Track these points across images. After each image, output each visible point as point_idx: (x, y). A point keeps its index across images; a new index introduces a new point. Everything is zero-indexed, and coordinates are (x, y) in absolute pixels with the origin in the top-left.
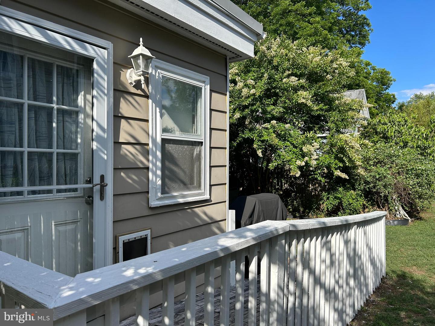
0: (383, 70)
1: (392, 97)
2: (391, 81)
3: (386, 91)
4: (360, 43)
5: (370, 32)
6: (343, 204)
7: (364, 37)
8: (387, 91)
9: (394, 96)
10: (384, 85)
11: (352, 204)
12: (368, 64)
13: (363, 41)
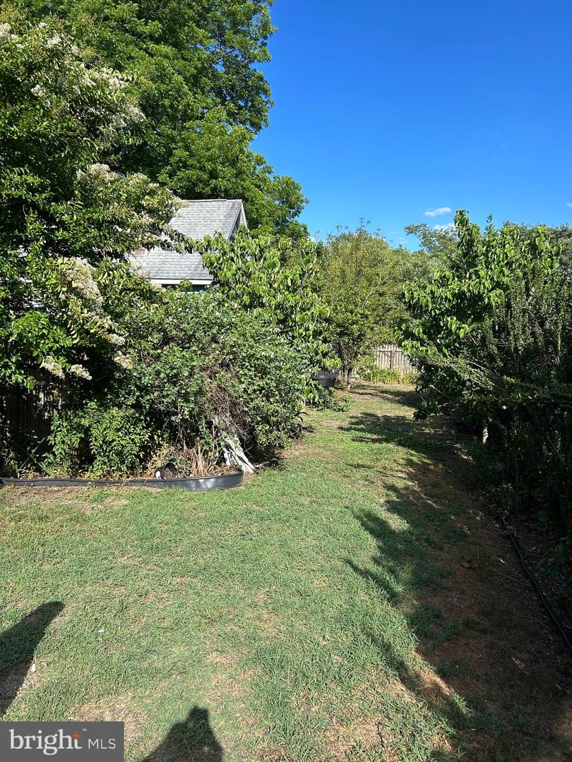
0: (289, 179)
1: (303, 229)
2: (302, 201)
3: (293, 218)
4: (253, 124)
5: (269, 105)
6: (92, 444)
7: (259, 112)
8: (296, 218)
9: (305, 229)
10: (291, 207)
11: (113, 441)
12: (259, 161)
13: (257, 120)
